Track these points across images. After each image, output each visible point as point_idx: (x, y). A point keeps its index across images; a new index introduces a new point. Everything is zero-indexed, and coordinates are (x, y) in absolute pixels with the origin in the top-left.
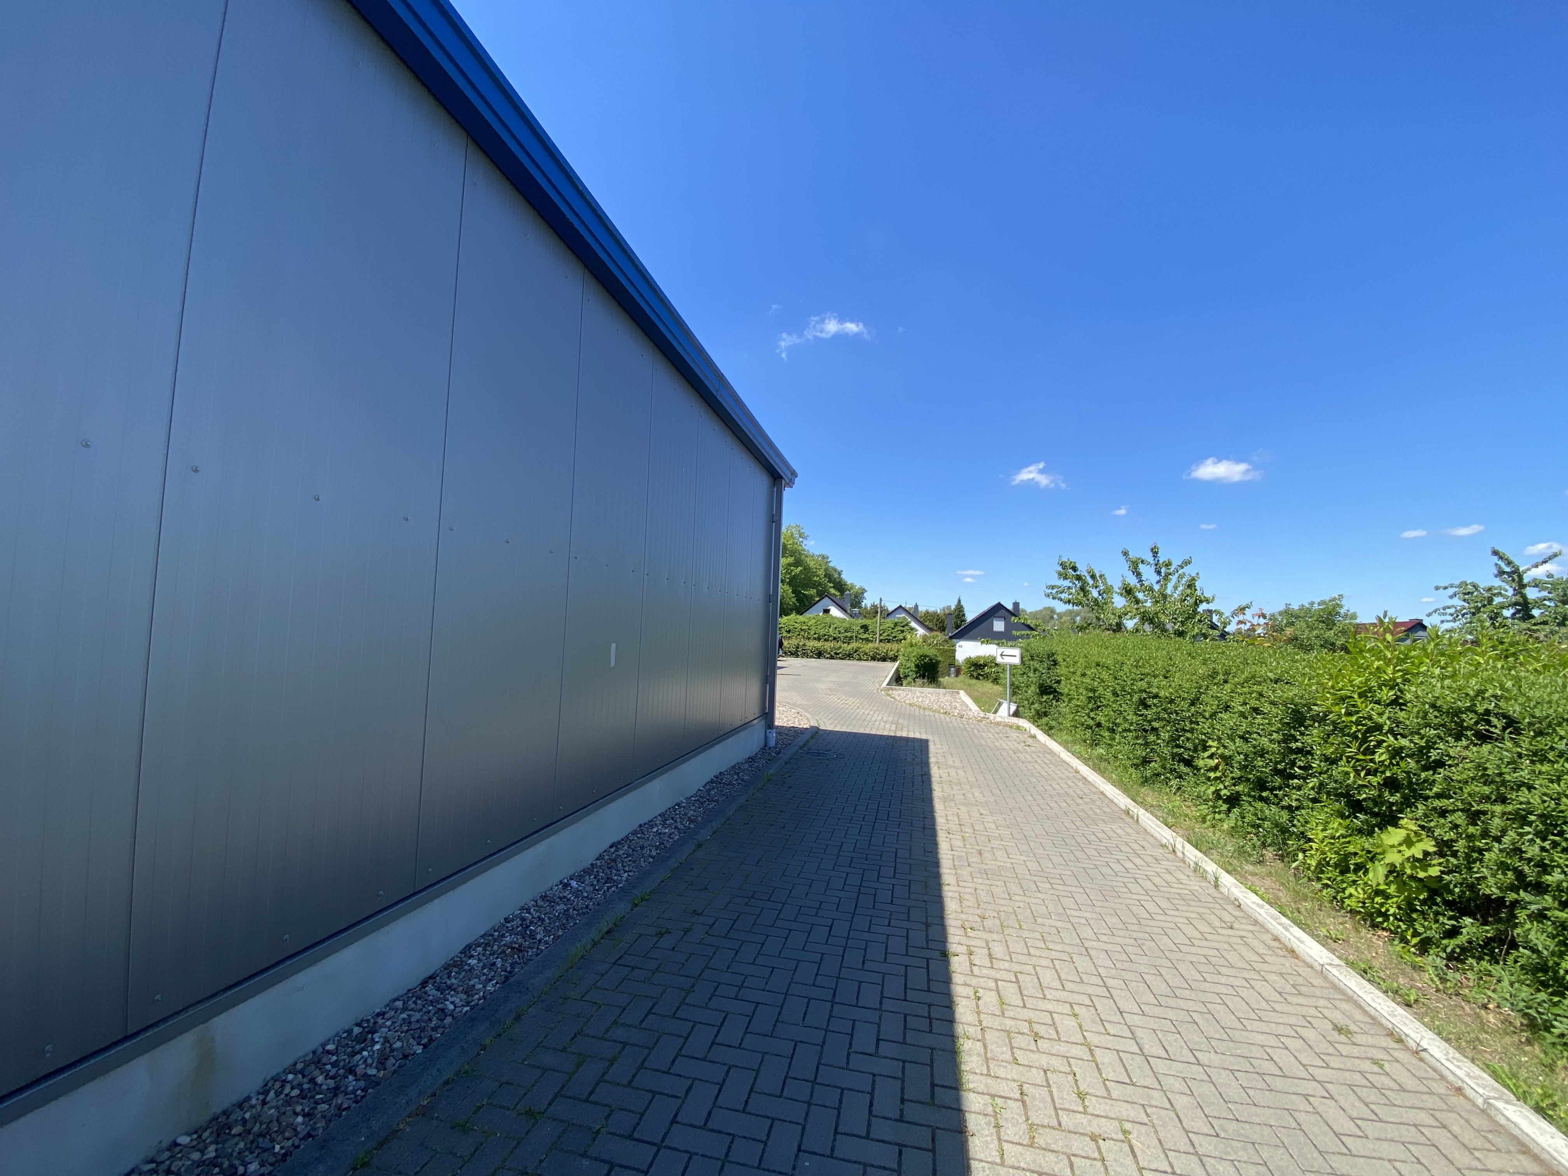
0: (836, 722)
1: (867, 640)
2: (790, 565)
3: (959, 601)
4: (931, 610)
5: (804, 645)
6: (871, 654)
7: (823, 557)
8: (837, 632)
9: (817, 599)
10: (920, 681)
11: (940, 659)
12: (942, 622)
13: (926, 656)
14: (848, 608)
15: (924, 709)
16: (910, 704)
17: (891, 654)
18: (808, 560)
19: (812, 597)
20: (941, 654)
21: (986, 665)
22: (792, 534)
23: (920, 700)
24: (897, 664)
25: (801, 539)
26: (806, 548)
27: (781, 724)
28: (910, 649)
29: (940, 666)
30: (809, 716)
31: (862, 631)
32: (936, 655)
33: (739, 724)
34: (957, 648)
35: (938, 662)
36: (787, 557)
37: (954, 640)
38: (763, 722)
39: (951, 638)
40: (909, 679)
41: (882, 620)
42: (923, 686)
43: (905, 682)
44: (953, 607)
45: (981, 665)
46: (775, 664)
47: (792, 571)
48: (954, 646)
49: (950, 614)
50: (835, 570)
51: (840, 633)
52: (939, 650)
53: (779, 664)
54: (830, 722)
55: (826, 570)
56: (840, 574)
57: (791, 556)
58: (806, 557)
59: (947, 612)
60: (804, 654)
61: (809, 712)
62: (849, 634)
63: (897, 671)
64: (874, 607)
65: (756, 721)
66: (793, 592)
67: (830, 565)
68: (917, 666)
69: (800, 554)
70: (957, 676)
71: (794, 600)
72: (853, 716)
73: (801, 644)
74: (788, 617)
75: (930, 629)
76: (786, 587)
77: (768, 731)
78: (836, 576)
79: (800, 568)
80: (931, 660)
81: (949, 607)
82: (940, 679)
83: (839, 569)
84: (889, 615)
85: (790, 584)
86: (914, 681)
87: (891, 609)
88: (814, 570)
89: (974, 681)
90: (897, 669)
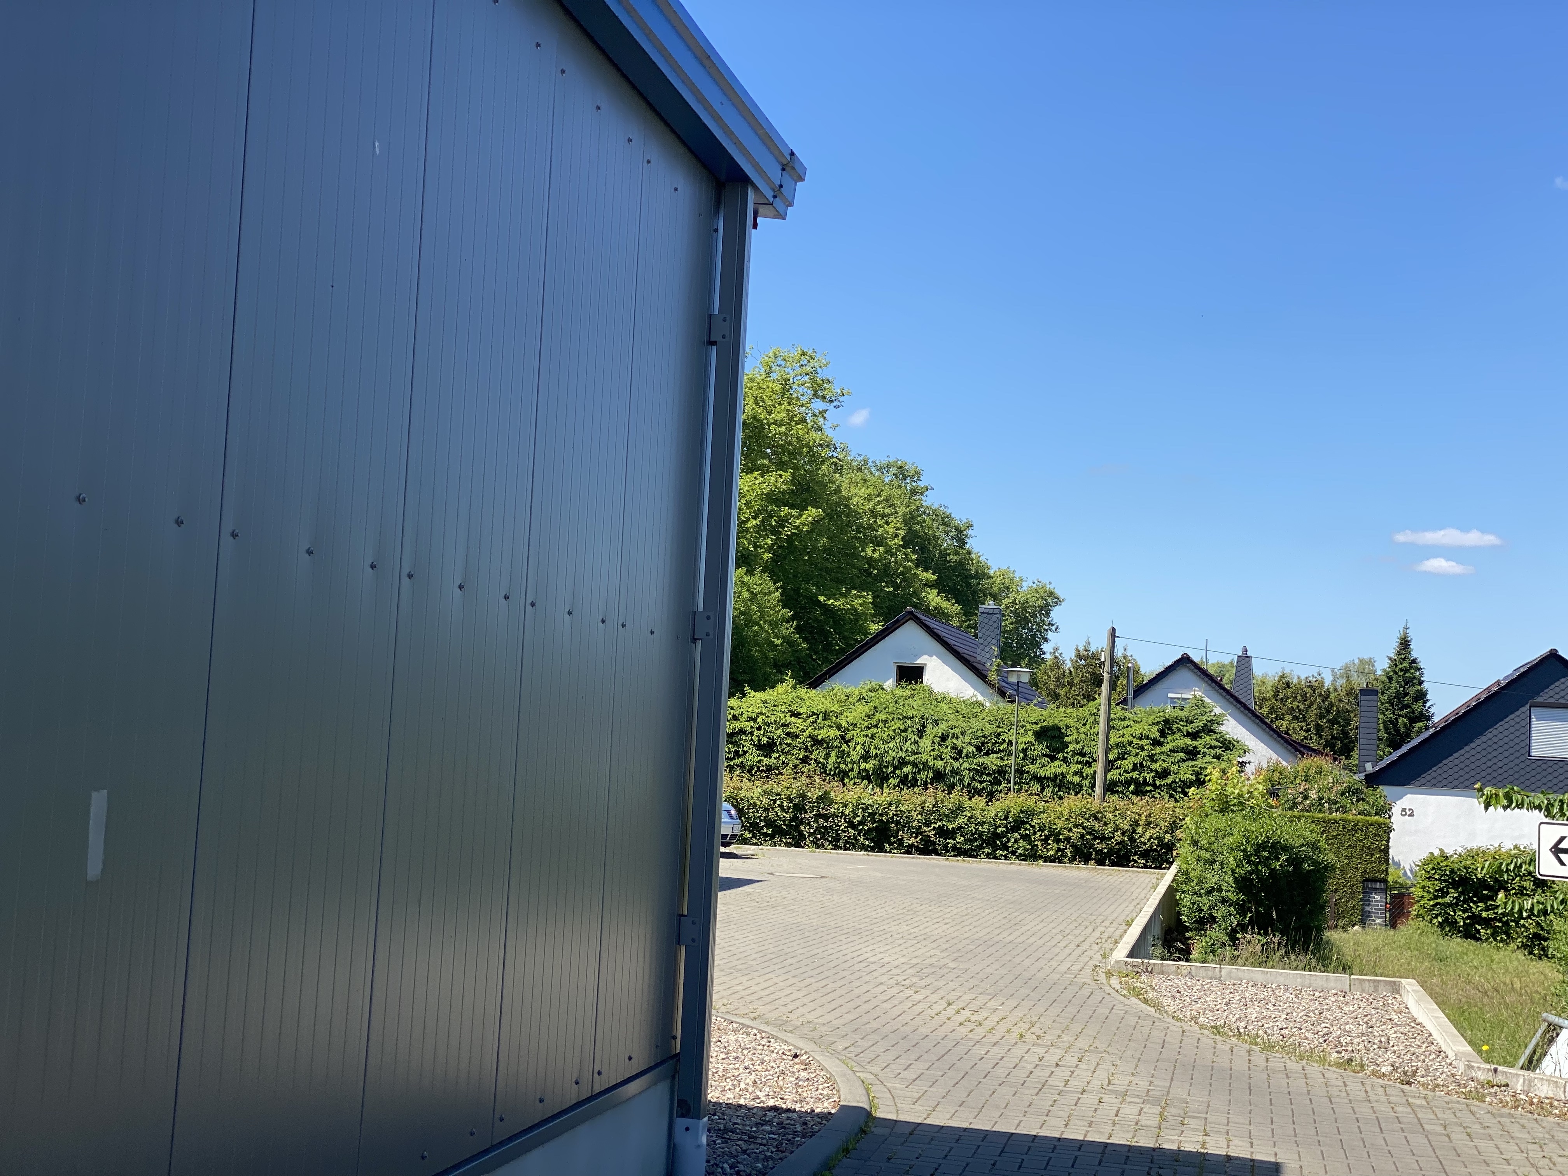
0: (938, 1091)
1: (1060, 784)
2: (774, 498)
3: (1405, 644)
4: (1300, 674)
5: (825, 798)
6: (1074, 835)
7: (902, 473)
8: (947, 752)
9: (874, 628)
10: (1252, 941)
11: (1330, 857)
12: (1341, 719)
13: (1276, 848)
14: (992, 665)
15: (1269, 1047)
16: (1216, 1029)
17: (1147, 836)
18: (843, 481)
19: (856, 618)
20: (1336, 841)
21: (1502, 886)
22: (786, 384)
23: (1253, 1012)
24: (1169, 876)
25: (818, 405)
26: (835, 437)
27: (729, 1097)
28: (1219, 822)
29: (1331, 884)
30: (833, 1066)
31: (1040, 749)
32: (1315, 846)
33: (573, 1095)
34: (1397, 819)
35: (1322, 871)
36: (764, 471)
37: (1384, 790)
38: (663, 1089)
39: (1372, 780)
40: (1216, 933)
41: (1118, 712)
42: (1264, 959)
43: (1198, 946)
44: (1382, 666)
45: (1482, 883)
46: (710, 867)
47: (783, 522)
48: (1384, 810)
49: (1368, 692)
50: (945, 521)
51: (958, 754)
52: (1327, 824)
53: (726, 868)
54: (915, 1092)
55: (910, 520)
56: (960, 536)
57: (782, 466)
58: (838, 468)
59: (1359, 682)
60: (823, 832)
61: (835, 1054)
62: (992, 761)
63: (1170, 900)
64: (1088, 658)
65: (633, 1088)
66: (787, 601)
67: (930, 501)
68: (1243, 884)
69: (813, 457)
70: (1393, 924)
71: (788, 629)
72: (1000, 1072)
73: (814, 794)
74: (768, 695)
75: (1297, 748)
76: (761, 582)
77: (681, 1123)
78: (947, 542)
79: (812, 513)
80: (1296, 861)
81: (1366, 665)
82: (1333, 936)
83: (959, 517)
84: (1141, 689)
85: (775, 570)
86: (1233, 939)
87: (1149, 668)
88: (865, 521)
89: (1457, 944)
90: (1171, 891)
